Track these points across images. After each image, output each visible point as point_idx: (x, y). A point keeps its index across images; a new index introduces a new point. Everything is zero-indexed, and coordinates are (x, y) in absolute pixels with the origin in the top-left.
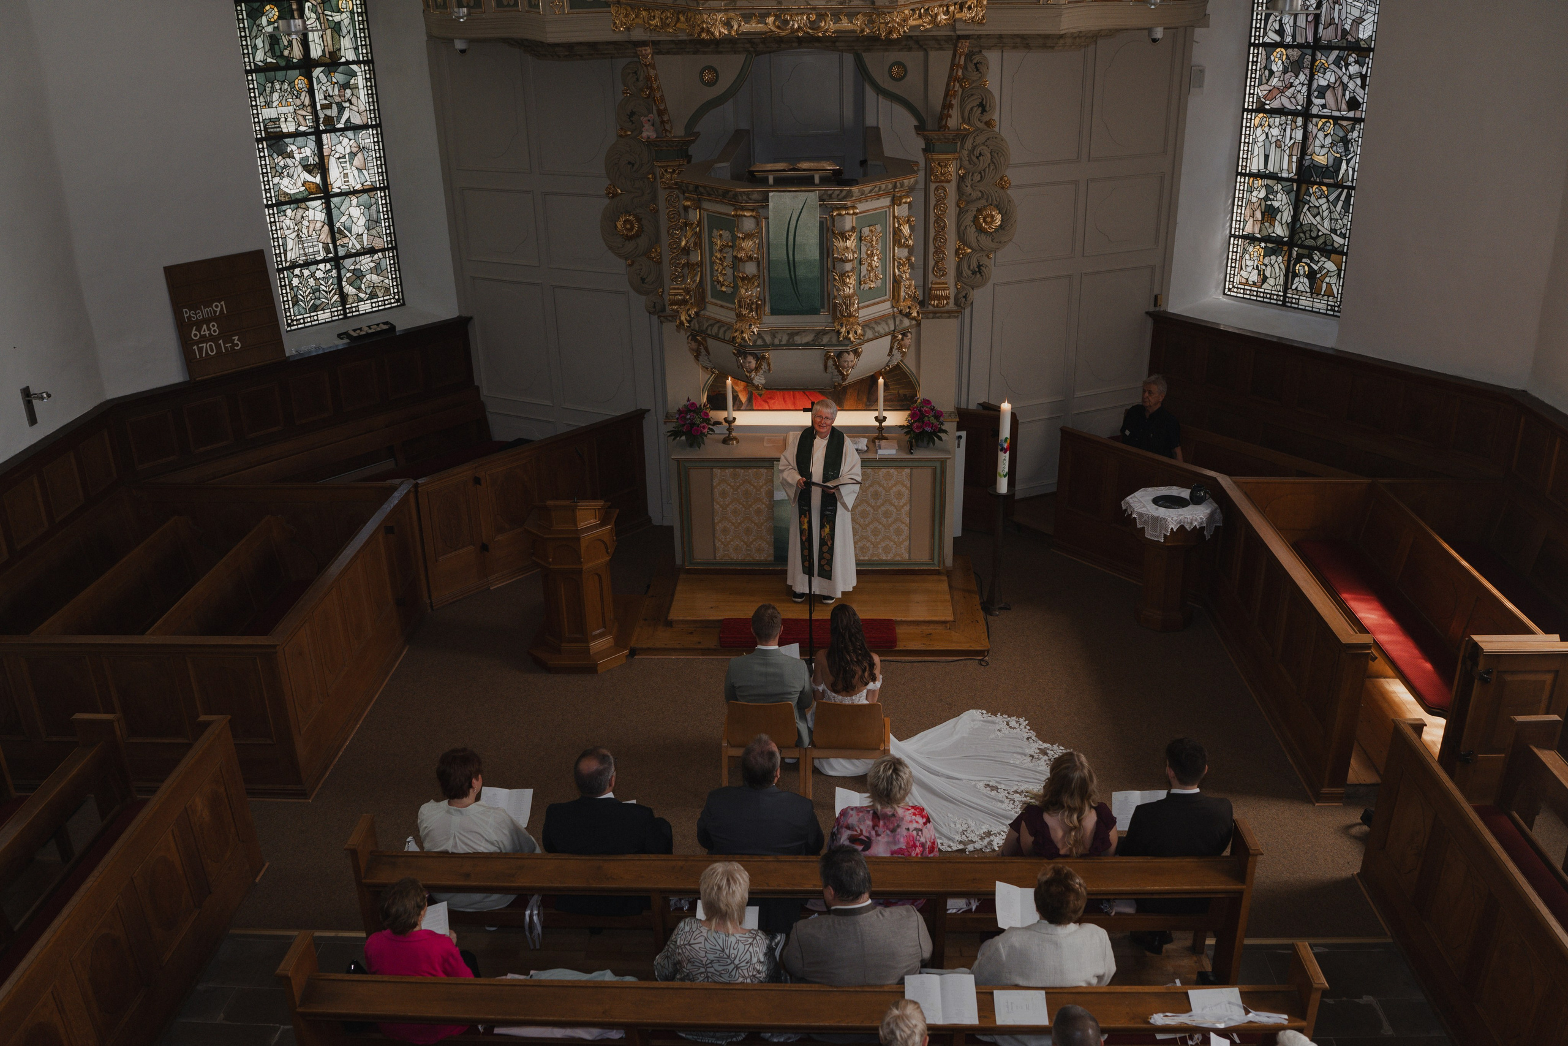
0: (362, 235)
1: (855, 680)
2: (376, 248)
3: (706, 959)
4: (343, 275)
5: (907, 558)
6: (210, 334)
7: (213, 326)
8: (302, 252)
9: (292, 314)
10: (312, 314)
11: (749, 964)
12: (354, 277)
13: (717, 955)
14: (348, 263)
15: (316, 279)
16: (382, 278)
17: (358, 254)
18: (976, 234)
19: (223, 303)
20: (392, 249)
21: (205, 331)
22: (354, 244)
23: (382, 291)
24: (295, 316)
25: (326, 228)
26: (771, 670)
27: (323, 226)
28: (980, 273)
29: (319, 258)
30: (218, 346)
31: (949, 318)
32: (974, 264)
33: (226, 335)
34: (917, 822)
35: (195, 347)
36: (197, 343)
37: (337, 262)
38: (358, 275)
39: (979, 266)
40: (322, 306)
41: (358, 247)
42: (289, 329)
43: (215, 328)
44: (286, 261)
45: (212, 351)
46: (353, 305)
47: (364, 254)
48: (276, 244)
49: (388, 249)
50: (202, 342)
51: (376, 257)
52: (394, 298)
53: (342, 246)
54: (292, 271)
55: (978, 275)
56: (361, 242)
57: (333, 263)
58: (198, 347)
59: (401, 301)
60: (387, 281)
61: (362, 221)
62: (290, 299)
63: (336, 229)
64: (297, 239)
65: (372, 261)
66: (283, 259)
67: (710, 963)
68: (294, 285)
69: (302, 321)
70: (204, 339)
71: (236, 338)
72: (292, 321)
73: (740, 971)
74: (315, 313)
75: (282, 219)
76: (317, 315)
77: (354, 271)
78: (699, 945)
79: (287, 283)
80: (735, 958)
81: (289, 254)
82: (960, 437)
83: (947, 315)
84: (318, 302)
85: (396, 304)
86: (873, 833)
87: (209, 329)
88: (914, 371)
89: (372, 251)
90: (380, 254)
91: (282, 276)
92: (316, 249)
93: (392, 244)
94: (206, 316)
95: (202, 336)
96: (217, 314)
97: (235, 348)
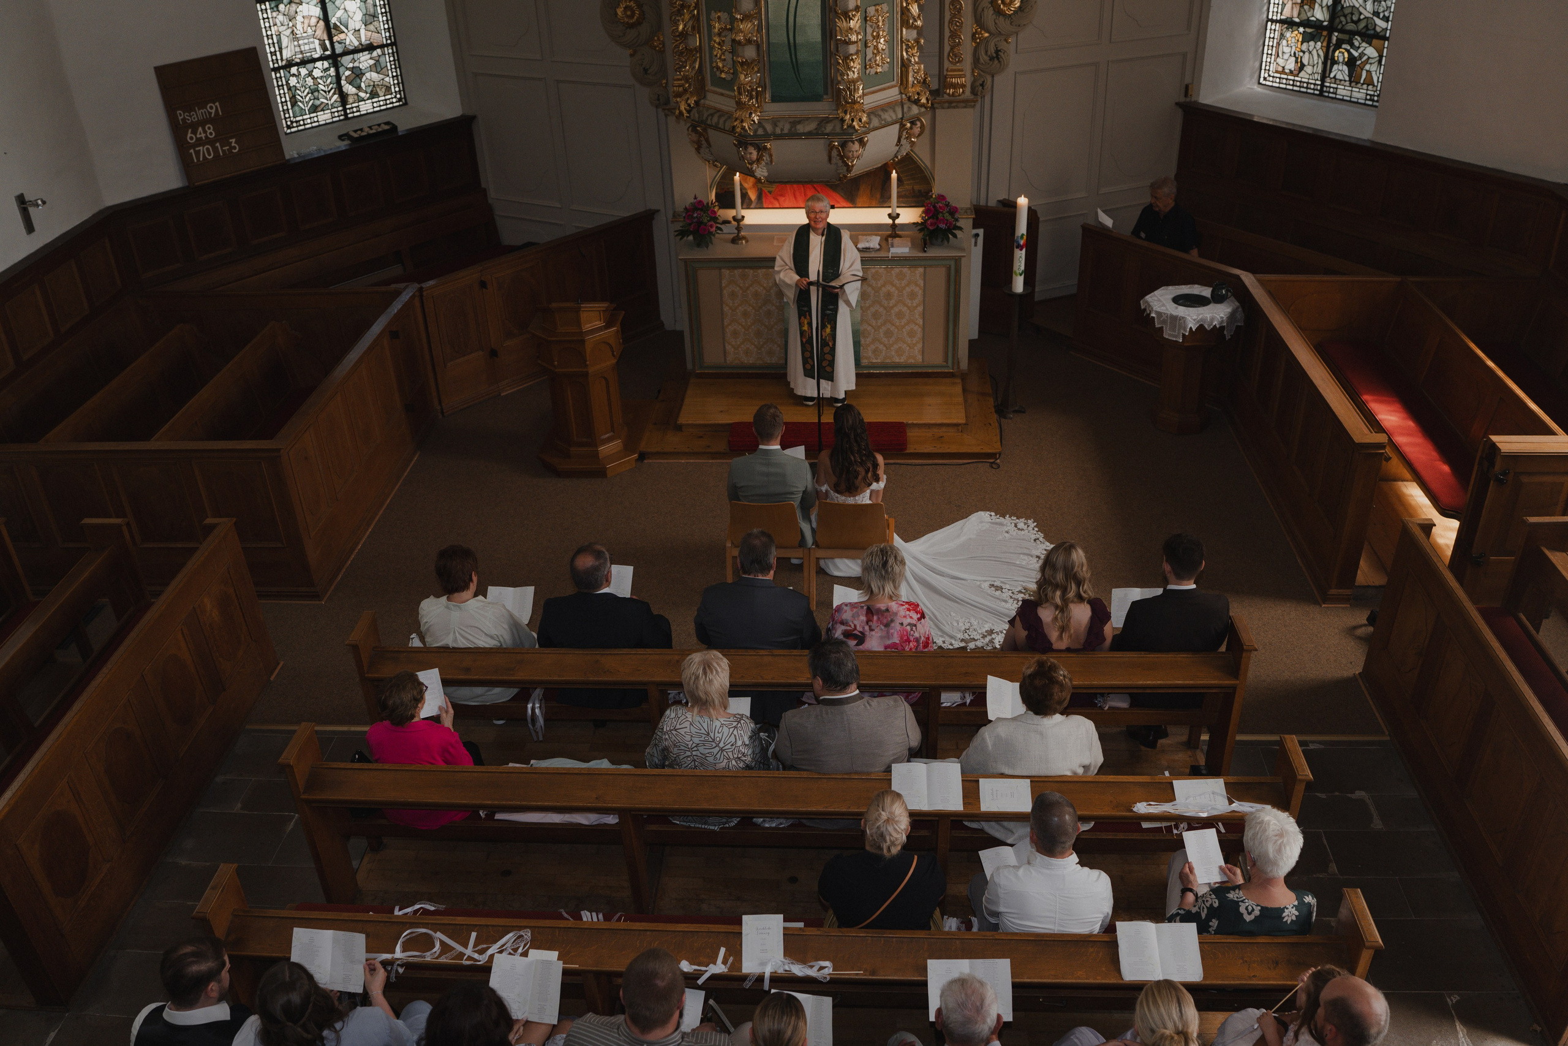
0: (359, 30)
1: (858, 482)
2: (375, 44)
3: (691, 742)
4: (341, 73)
5: (921, 360)
6: (206, 137)
7: (209, 128)
8: (297, 49)
9: (291, 115)
10: (312, 115)
11: (734, 747)
12: (354, 76)
13: (702, 739)
14: (346, 60)
15: (314, 78)
16: (382, 76)
17: (356, 51)
18: (994, 17)
19: (217, 104)
20: (392, 44)
21: (200, 134)
22: (351, 41)
23: (383, 90)
24: (294, 117)
25: (322, 23)
26: (772, 470)
27: (318, 22)
28: (998, 59)
29: (316, 56)
30: (215, 150)
31: (965, 107)
32: (992, 50)
33: (222, 137)
34: (911, 617)
35: (192, 151)
36: (194, 146)
37: (334, 59)
38: (357, 74)
39: (997, 51)
40: (322, 106)
41: (356, 43)
42: (289, 131)
43: (211, 131)
44: (282, 60)
45: (210, 155)
46: (354, 105)
47: (362, 50)
48: (270, 41)
49: (387, 45)
50: (199, 145)
51: (375, 54)
52: (395, 97)
53: (339, 43)
54: (288, 70)
55: (996, 62)
56: (359, 38)
57: (331, 61)
58: (195, 151)
59: (403, 100)
60: (387, 79)
61: (359, 16)
62: (288, 99)
63: (332, 25)
64: (291, 36)
65: (371, 58)
66: (279, 57)
67: (696, 746)
68: (291, 85)
69: (302, 123)
70: (200, 142)
71: (234, 140)
72: (292, 122)
73: (725, 754)
74: (315, 114)
75: (275, 14)
76: (317, 116)
77: (352, 69)
78: (685, 730)
79: (284, 83)
80: (720, 741)
81: (284, 52)
82: (977, 235)
83: (964, 105)
84: (317, 103)
85: (397, 104)
86: (867, 628)
87: (205, 132)
88: (928, 164)
89: (370, 48)
90: (379, 51)
91: (278, 75)
92: (312, 46)
93: (391, 40)
94: (201, 118)
95: (198, 139)
96: (213, 115)
97: (233, 151)
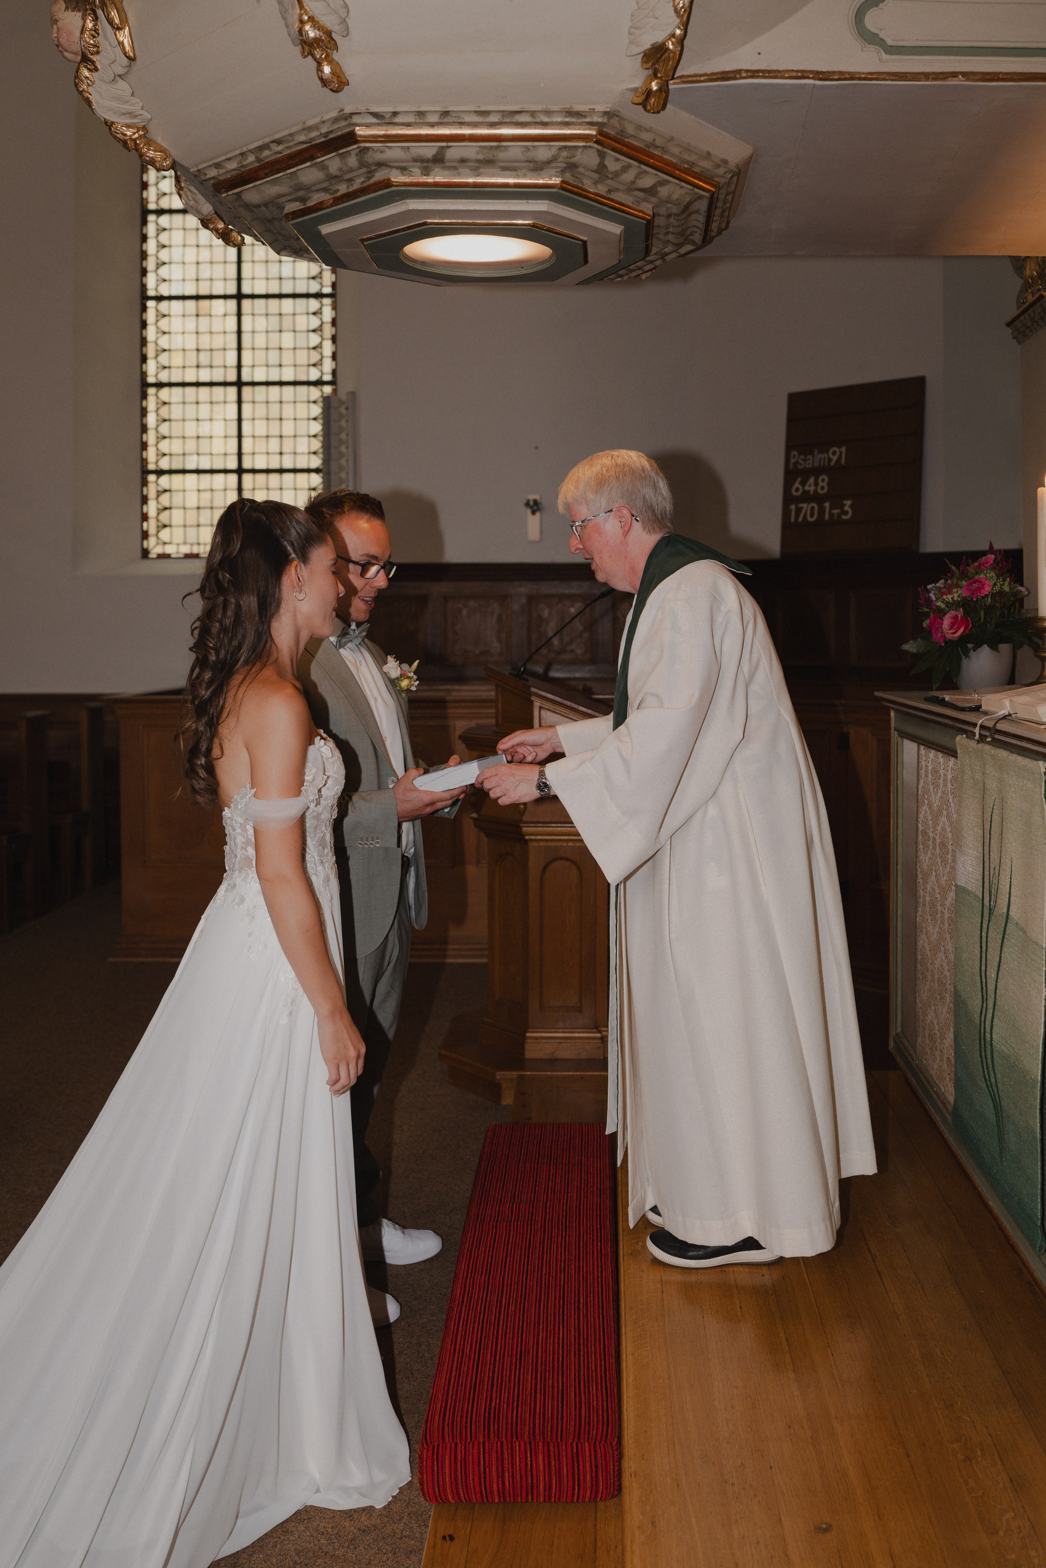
6: (816, 491)
7: (823, 480)
19: (843, 449)
21: (810, 486)
30: (822, 511)
33: (835, 497)
35: (793, 508)
36: (797, 501)
43: (825, 484)
45: (812, 515)
50: (803, 502)
58: (796, 509)
70: (806, 497)
71: (848, 503)
87: (816, 484)
94: (816, 464)
95: (806, 493)
96: (833, 463)
97: (844, 517)
